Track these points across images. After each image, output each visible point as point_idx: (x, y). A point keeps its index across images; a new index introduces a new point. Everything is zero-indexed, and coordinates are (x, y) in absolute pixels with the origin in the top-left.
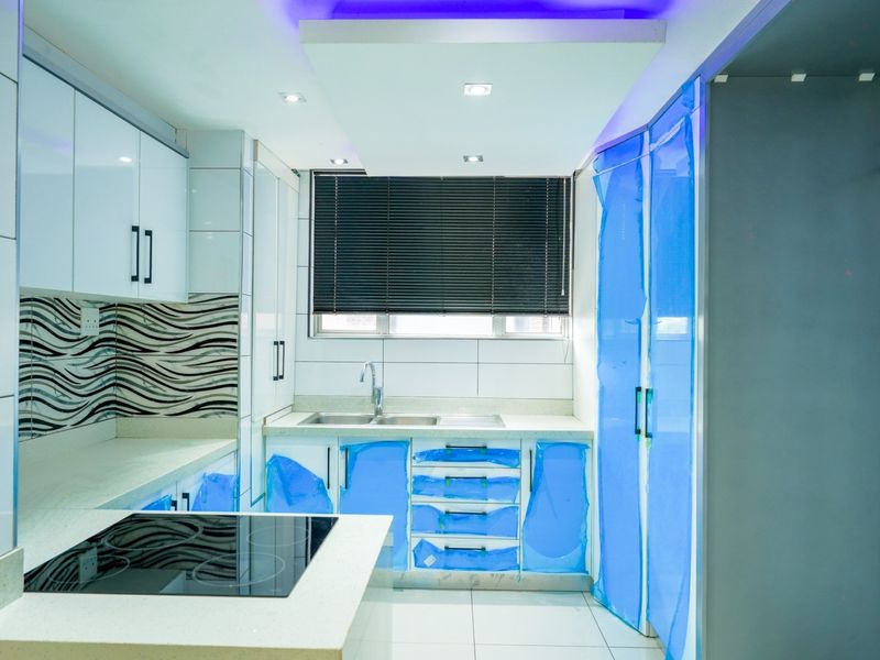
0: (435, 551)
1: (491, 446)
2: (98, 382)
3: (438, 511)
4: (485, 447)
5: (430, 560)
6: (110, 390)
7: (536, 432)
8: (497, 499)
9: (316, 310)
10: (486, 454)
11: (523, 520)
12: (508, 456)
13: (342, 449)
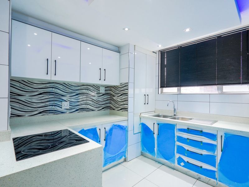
0: (184, 161)
1: (204, 131)
2: (105, 102)
3: (185, 149)
4: (202, 131)
5: (182, 164)
6: (108, 104)
7: (224, 129)
8: (207, 151)
9: (161, 87)
10: (202, 133)
11: (218, 162)
12: (212, 136)
13: (157, 123)
